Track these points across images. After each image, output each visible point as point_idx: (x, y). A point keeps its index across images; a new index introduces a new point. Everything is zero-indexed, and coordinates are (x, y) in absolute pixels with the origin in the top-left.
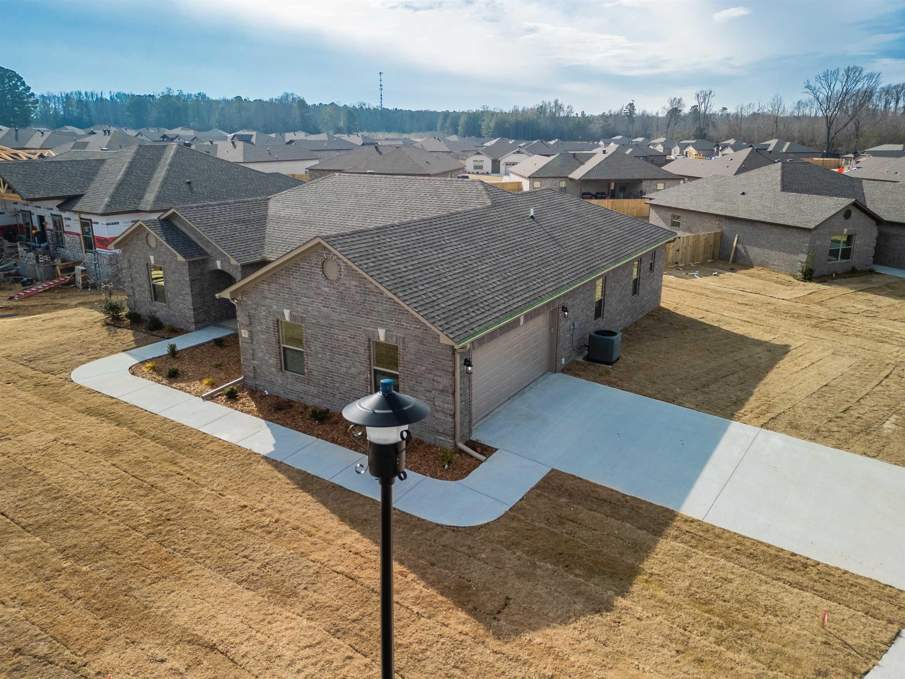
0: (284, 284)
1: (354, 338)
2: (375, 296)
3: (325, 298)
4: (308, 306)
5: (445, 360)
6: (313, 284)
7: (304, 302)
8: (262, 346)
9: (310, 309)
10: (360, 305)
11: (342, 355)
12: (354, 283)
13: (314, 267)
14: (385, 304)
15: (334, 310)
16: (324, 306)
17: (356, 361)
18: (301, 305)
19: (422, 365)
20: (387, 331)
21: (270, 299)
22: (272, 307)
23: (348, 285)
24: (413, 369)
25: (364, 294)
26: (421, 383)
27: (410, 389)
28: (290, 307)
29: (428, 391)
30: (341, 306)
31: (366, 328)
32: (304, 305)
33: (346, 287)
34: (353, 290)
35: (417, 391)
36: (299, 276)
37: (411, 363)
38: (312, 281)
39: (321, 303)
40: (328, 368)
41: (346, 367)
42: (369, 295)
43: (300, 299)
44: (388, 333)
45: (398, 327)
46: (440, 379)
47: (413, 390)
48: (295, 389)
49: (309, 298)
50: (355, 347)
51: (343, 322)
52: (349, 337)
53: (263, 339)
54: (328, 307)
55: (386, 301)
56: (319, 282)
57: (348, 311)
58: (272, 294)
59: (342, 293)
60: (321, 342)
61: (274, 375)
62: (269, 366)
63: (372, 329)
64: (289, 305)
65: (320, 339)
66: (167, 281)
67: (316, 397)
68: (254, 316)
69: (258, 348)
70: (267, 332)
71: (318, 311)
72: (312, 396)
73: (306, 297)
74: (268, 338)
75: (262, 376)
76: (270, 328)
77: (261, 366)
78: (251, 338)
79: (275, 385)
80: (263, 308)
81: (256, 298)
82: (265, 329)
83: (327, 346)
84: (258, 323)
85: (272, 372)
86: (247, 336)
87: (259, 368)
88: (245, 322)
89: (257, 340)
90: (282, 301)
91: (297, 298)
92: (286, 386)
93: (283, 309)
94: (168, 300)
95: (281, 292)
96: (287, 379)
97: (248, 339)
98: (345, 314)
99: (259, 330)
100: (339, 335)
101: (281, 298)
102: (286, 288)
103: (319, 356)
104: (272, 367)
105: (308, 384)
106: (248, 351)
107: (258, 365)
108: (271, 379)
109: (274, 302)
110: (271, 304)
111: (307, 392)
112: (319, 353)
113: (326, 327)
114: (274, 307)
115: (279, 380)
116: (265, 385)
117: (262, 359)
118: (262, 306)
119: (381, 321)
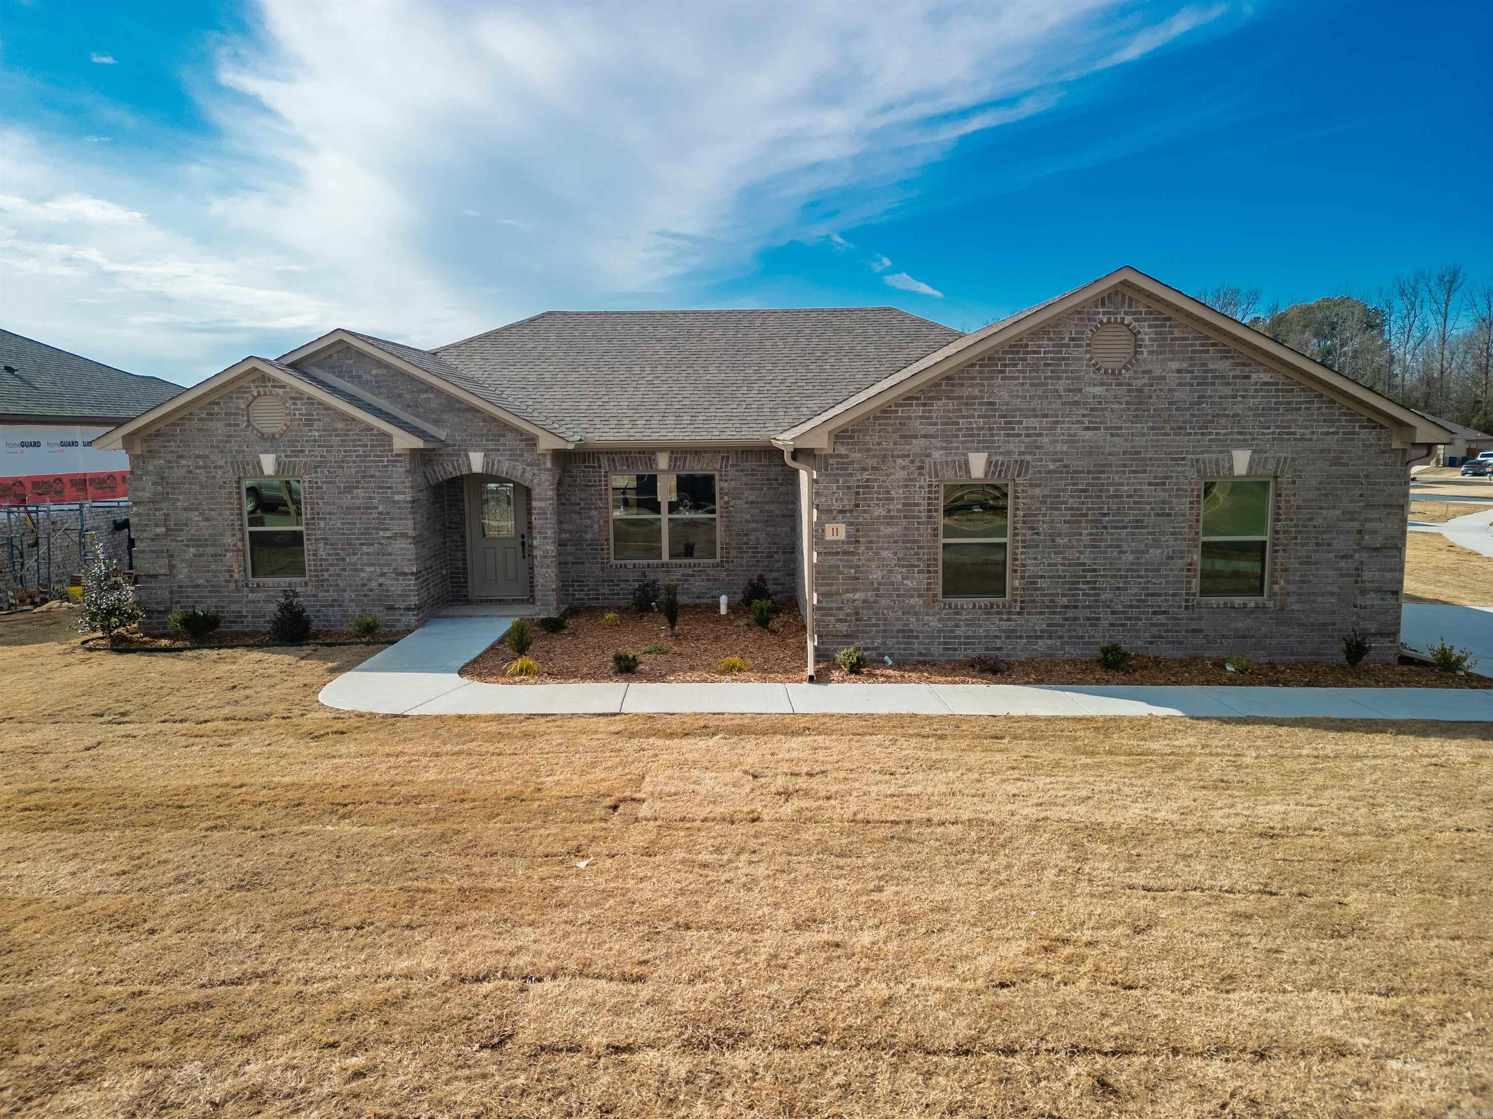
0: (972, 398)
1: (1164, 484)
2: (1228, 384)
3: (1092, 410)
4: (1040, 435)
5: (1392, 484)
6: (1062, 385)
7: (1027, 428)
8: (885, 554)
9: (1046, 440)
10: (1188, 409)
11: (1125, 527)
12: (1175, 365)
13: (1067, 346)
14: (1253, 397)
15: (1114, 430)
16: (1088, 428)
17: (1163, 533)
18: (1019, 435)
19: (1334, 508)
20: (1254, 452)
21: (925, 436)
22: (929, 455)
23: (1157, 373)
24: (1310, 519)
25: (1199, 384)
26: (1329, 545)
27: (1300, 563)
28: (986, 445)
29: (1342, 557)
30: (1137, 419)
31: (1198, 456)
32: (1028, 435)
33: (1152, 378)
34: (1172, 379)
35: (1317, 563)
36: (1020, 371)
37: (1307, 508)
38: (1059, 378)
39: (1079, 422)
40: (1083, 564)
41: (1133, 552)
42: (1213, 384)
43: (1021, 423)
44: (1256, 456)
45: (1281, 440)
46: (1377, 526)
47: (1308, 563)
48: (981, 632)
49: (1046, 416)
50: (1164, 502)
51: (1139, 453)
52: (1150, 484)
53: (891, 535)
54: (1098, 429)
55: (1256, 391)
56: (1078, 378)
57: (1153, 428)
58: (936, 424)
59: (1141, 391)
60: (1067, 509)
61: (917, 613)
62: (903, 596)
63: (1215, 456)
64: (984, 441)
65: (1066, 503)
66: (318, 514)
67: (1041, 637)
68: (868, 487)
69: (869, 560)
70: (905, 517)
71: (1067, 442)
72: (1028, 637)
73: (1037, 416)
74: (906, 529)
75: (878, 625)
76: (918, 505)
77: (875, 602)
78: (853, 540)
79: (917, 637)
80: (899, 461)
81: (879, 444)
82: (899, 511)
83: (1086, 515)
84: (879, 499)
85: (912, 607)
86: (842, 536)
87: (868, 608)
88: (838, 506)
89: (871, 542)
90: (963, 436)
91: (1010, 423)
92: (951, 631)
93: (965, 455)
94: (315, 565)
95: (963, 417)
96: (958, 614)
97: (843, 542)
98: (1144, 435)
99: (879, 517)
100: (1122, 484)
101: (960, 430)
102: (980, 404)
103: (1060, 541)
104: (912, 596)
105: (1020, 613)
106: (839, 573)
107: (865, 601)
108: (906, 625)
109: (937, 442)
110: (926, 448)
111: (1015, 631)
112: (1060, 535)
113: (1089, 472)
114: (937, 455)
115: (934, 623)
116: (884, 643)
117: (880, 584)
118: (899, 456)
119: (1240, 433)
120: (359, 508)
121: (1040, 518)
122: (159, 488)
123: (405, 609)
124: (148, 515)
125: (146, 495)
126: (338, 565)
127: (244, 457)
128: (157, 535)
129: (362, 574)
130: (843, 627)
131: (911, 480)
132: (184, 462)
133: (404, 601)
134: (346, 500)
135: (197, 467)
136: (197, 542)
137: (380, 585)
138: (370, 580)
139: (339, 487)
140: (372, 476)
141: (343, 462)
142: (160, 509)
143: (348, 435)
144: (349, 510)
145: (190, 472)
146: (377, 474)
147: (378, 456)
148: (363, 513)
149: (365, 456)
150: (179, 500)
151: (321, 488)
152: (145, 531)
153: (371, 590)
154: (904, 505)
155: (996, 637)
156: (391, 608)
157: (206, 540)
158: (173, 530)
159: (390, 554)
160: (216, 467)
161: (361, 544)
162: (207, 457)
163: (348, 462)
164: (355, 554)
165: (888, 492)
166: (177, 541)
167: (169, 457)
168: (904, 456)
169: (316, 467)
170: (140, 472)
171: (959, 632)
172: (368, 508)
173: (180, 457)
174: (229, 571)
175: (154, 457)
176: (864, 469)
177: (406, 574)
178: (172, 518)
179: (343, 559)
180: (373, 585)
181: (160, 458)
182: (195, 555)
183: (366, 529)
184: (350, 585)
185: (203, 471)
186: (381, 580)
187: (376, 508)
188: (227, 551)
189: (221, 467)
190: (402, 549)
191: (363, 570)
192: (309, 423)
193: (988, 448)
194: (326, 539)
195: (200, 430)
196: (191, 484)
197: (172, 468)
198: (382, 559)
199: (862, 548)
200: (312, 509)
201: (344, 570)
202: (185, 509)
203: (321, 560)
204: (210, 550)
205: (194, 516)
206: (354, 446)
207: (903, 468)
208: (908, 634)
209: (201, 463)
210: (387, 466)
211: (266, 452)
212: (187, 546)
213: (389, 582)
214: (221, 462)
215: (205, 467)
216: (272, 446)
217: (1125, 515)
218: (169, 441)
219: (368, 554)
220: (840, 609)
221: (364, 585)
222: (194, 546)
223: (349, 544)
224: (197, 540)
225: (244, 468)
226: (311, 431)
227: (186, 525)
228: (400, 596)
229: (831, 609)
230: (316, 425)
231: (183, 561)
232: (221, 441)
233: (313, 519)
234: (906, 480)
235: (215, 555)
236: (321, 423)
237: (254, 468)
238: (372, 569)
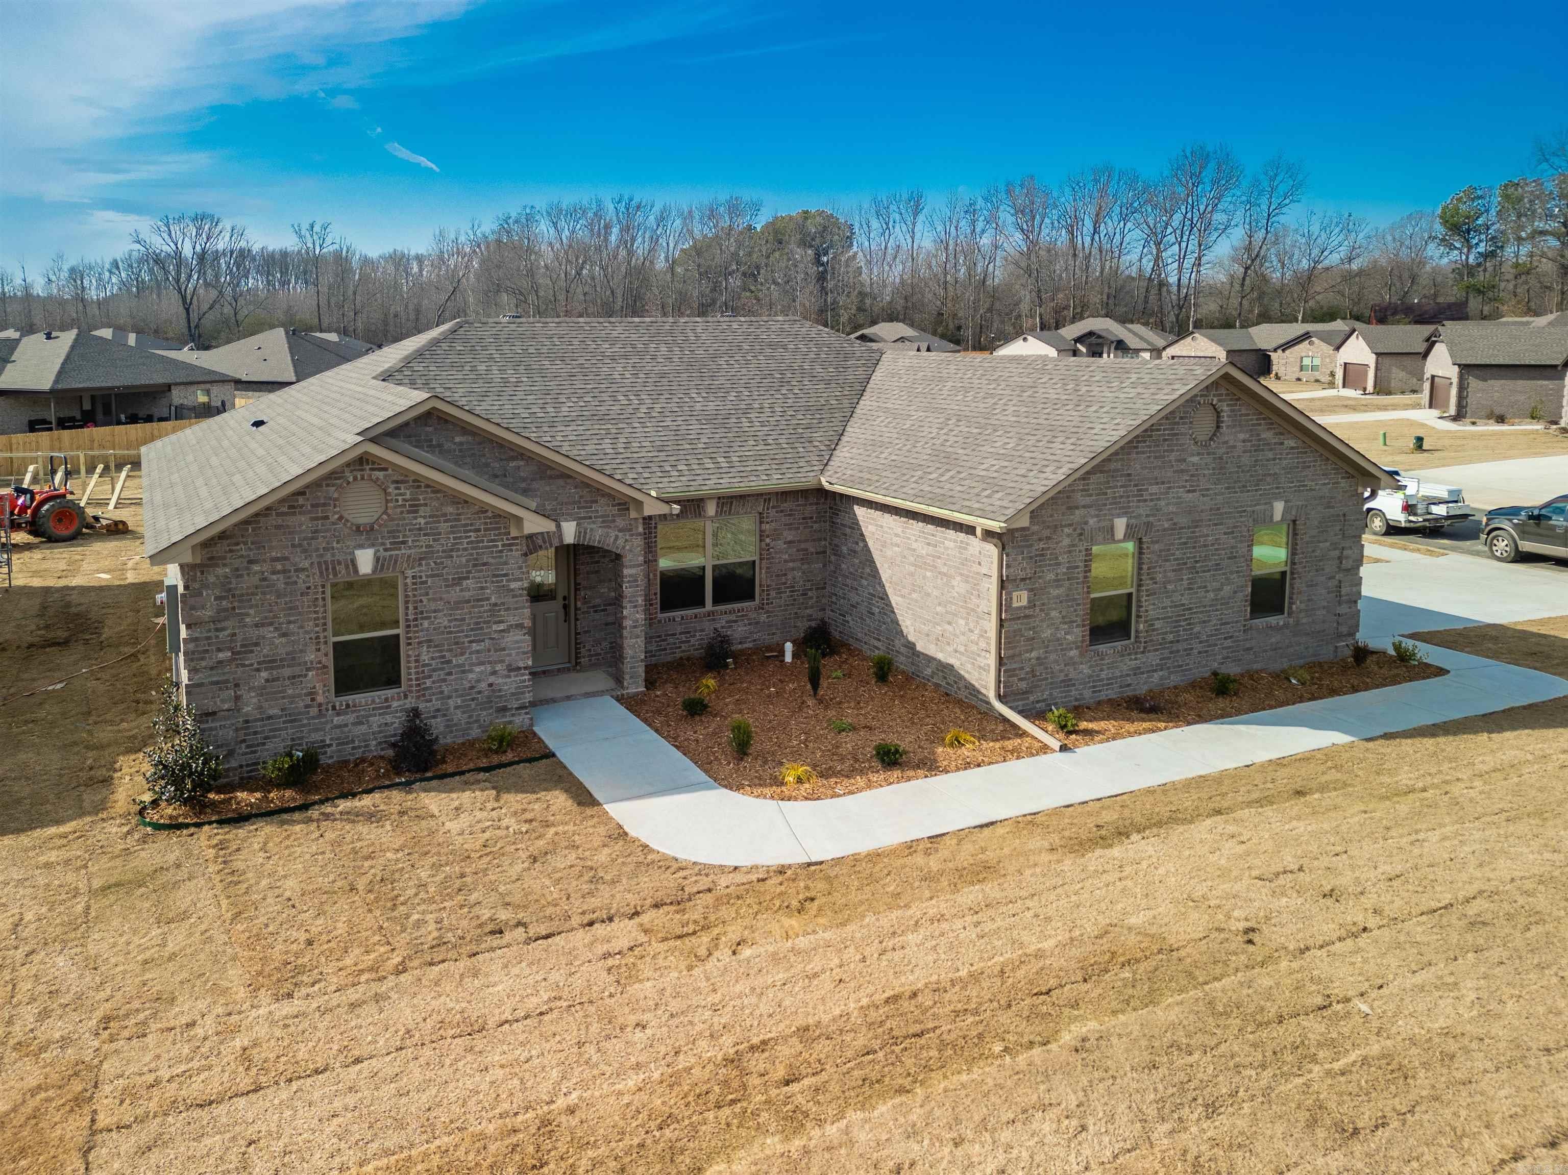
0: (1118, 470)
1: (1233, 532)
2: (1271, 450)
3: (1192, 476)
4: (1159, 499)
6: (1173, 456)
7: (1151, 494)
8: (1054, 614)
9: (1163, 503)
10: (1249, 471)
11: (1209, 571)
12: (1242, 436)
13: (1178, 423)
15: (1205, 492)
16: (1189, 491)
18: (1145, 501)
19: (1326, 541)
20: (1285, 501)
21: (1084, 507)
22: (1086, 523)
23: (1231, 443)
24: (1313, 551)
25: (1255, 451)
26: (1323, 569)
27: (1308, 586)
28: (1124, 511)
29: (1330, 578)
30: (1218, 481)
31: (1252, 508)
32: (1152, 500)
33: (1228, 448)
34: (1240, 447)
35: (1316, 585)
36: (1150, 447)
37: (1312, 542)
38: (1172, 451)
39: (1183, 487)
40: (1183, 605)
41: (1214, 590)
42: (1263, 450)
43: (1147, 490)
44: (1287, 505)
45: (1299, 491)
46: (1349, 552)
47: (1312, 586)
49: (1163, 483)
50: (1232, 547)
51: (1218, 509)
52: (1225, 534)
53: (1058, 597)
54: (1194, 491)
56: (1183, 450)
57: (1228, 488)
58: (1091, 495)
59: (1221, 458)
60: (1175, 560)
61: (1074, 663)
62: (1065, 649)
63: (1262, 507)
64: (1123, 508)
65: (1173, 554)
66: (422, 613)
67: (1155, 671)
68: (1042, 555)
69: (1042, 621)
70: (1069, 579)
71: (1177, 504)
72: (1148, 672)
73: (1157, 484)
74: (1070, 589)
75: (1047, 679)
76: (1077, 567)
77: (1046, 658)
78: (1032, 604)
79: (1074, 685)
80: (1066, 530)
81: (1052, 516)
82: (1064, 574)
83: (1185, 564)
84: (1050, 565)
85: (1071, 658)
86: (1024, 602)
87: (1040, 665)
88: (1022, 574)
89: (1043, 604)
90: (1111, 504)
91: (1140, 490)
92: (1098, 676)
93: (1112, 520)
94: (417, 673)
95: (1110, 487)
96: (1102, 659)
97: (1025, 607)
98: (1223, 494)
99: (1049, 581)
100: (1208, 535)
101: (1107, 499)
102: (1122, 476)
103: (1170, 587)
104: (1071, 649)
105: (1143, 652)
106: (1022, 636)
107: (1038, 659)
108: (1067, 675)
109: (1093, 511)
110: (1085, 517)
111: (1139, 668)
112: (1169, 582)
113: (1189, 528)
114: (1092, 521)
115: (1085, 669)
116: (1051, 694)
117: (1049, 641)
118: (1065, 526)
119: (1277, 488)
120: (468, 601)
121: (1158, 569)
122: (224, 603)
123: (517, 709)
124: (208, 638)
125: (208, 613)
126: (443, 669)
127: (333, 555)
128: (220, 662)
129: (471, 676)
130: (1023, 685)
131: (1073, 546)
132: (256, 568)
133: (517, 700)
134: (455, 594)
135: (274, 573)
136: (270, 663)
137: (491, 685)
138: (478, 681)
139: (446, 580)
140: (484, 564)
141: (452, 550)
142: (223, 629)
143: (459, 520)
144: (459, 604)
145: (265, 579)
146: (491, 561)
147: (493, 541)
148: (473, 607)
149: (478, 542)
150: (248, 615)
151: (426, 582)
152: (203, 659)
153: (480, 692)
154: (1068, 568)
155: (1128, 675)
156: (504, 709)
157: (281, 660)
158: (239, 653)
159: (504, 649)
160: (296, 570)
161: (471, 642)
162: (286, 559)
163: (458, 550)
164: (462, 654)
165: (1057, 558)
166: (244, 665)
167: (237, 563)
168: (1070, 525)
169: (421, 559)
170: (197, 586)
171: (1103, 675)
172: (478, 600)
173: (251, 562)
174: (311, 694)
175: (217, 565)
176: (1040, 540)
177: (519, 669)
178: (239, 638)
179: (449, 662)
180: (483, 685)
181: (225, 565)
182: (267, 681)
183: (477, 623)
184: (456, 690)
185: (281, 576)
186: (492, 679)
187: (488, 599)
188: (308, 670)
189: (303, 570)
190: (517, 642)
191: (471, 671)
192: (414, 509)
193: (1126, 513)
194: (430, 641)
195: (278, 527)
196: (264, 593)
197: (241, 576)
198: (494, 656)
199: (1037, 610)
200: (415, 608)
201: (450, 674)
202: (256, 626)
203: (424, 666)
204: (287, 672)
205: (269, 632)
206: (466, 532)
207: (1068, 535)
208: (1068, 683)
209: (279, 567)
210: (501, 551)
211: (361, 547)
212: (258, 670)
213: (500, 680)
214: (306, 564)
215: (284, 571)
216: (368, 539)
217: (1210, 560)
218: (238, 544)
219: (478, 652)
220: (1022, 669)
221: (472, 688)
222: (266, 669)
223: (457, 643)
224: (270, 662)
225: (334, 568)
226: (416, 518)
227: (257, 644)
228: (513, 694)
229: (1015, 670)
230: (422, 511)
231: (251, 689)
232: (305, 539)
233: (416, 620)
234: (1070, 546)
235: (294, 677)
236: (428, 509)
237: (347, 567)
238: (482, 668)
